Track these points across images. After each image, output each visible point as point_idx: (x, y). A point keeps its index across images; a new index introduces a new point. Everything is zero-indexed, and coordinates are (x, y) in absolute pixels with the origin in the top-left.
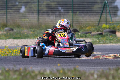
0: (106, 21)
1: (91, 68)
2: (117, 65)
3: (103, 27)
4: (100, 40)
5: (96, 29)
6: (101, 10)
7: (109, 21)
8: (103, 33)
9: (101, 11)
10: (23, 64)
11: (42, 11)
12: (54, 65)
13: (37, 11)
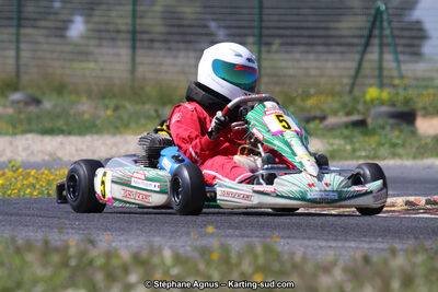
0: (380, 76)
1: (321, 247)
2: (416, 238)
3: (368, 97)
4: (357, 146)
5: (344, 105)
6: (361, 36)
7: (392, 78)
8: (369, 121)
9: (363, 41)
10: (73, 229)
11: (145, 37)
12: (188, 234)
13: (129, 36)
